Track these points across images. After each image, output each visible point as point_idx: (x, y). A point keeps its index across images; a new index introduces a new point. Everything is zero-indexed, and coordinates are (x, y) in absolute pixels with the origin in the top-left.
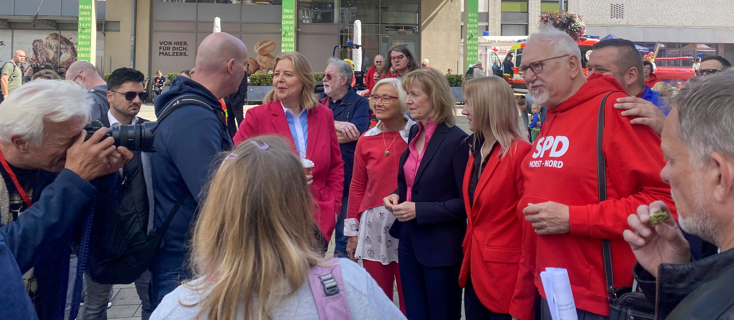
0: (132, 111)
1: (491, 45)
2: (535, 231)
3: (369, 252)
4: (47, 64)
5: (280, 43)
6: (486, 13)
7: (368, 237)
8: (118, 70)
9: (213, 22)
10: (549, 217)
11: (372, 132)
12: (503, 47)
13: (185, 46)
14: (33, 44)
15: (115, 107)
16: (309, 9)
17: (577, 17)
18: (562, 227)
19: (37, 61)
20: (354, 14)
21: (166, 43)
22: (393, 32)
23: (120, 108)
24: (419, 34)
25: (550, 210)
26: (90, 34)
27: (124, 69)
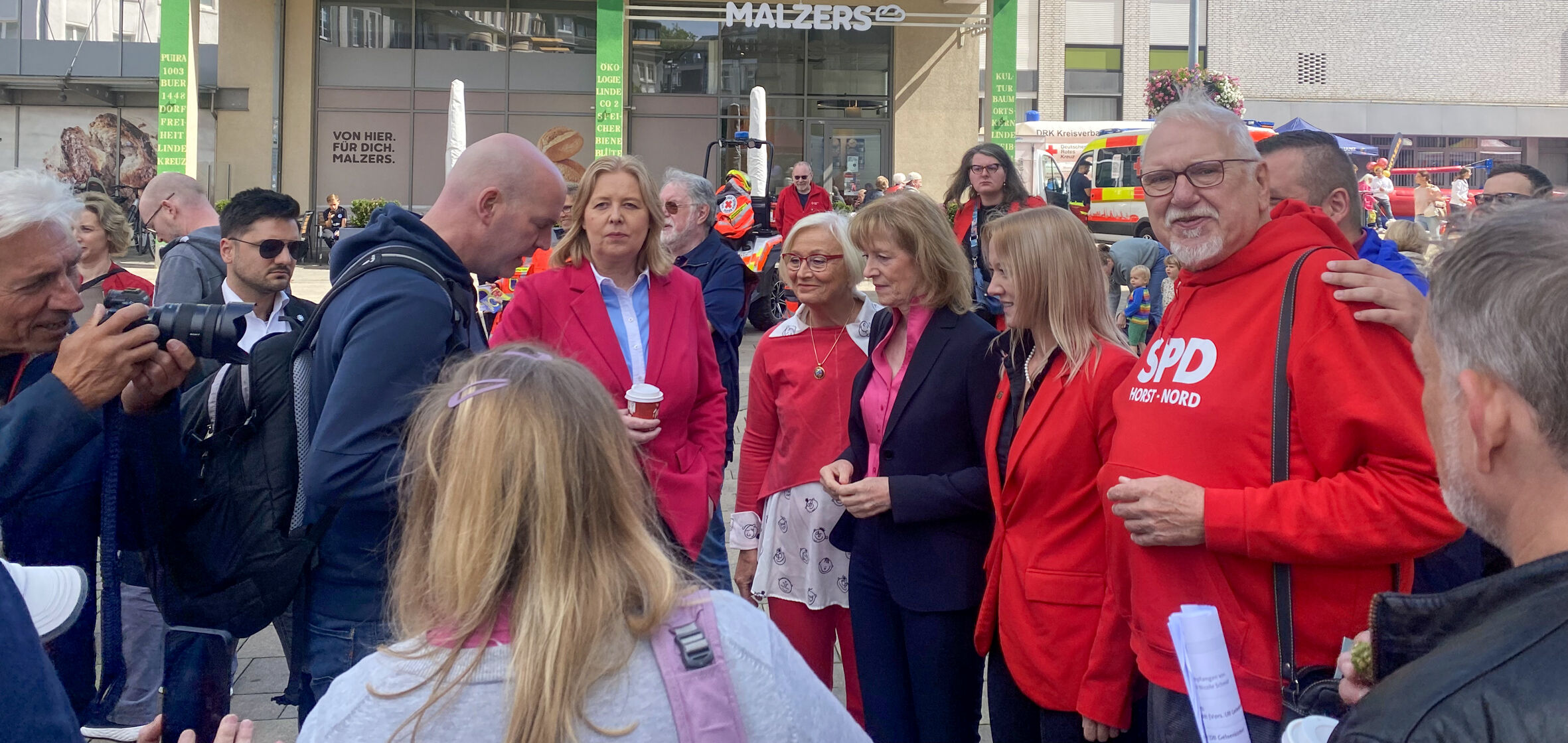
0: (276, 282)
1: (1042, 141)
2: (1132, 537)
3: (784, 580)
4: (93, 179)
5: (592, 133)
6: (1033, 71)
7: (779, 550)
8: (244, 193)
9: (448, 91)
10: (1161, 510)
11: (788, 328)
12: (1069, 145)
13: (388, 142)
14: (62, 137)
15: (238, 271)
16: (654, 63)
17: (1227, 81)
18: (1187, 533)
19: (70, 174)
20: (750, 73)
21: (347, 136)
22: (834, 113)
23: (249, 274)
24: (890, 116)
25: (1163, 496)
26: (184, 116)
27: (257, 191)
